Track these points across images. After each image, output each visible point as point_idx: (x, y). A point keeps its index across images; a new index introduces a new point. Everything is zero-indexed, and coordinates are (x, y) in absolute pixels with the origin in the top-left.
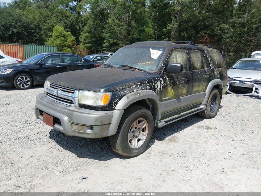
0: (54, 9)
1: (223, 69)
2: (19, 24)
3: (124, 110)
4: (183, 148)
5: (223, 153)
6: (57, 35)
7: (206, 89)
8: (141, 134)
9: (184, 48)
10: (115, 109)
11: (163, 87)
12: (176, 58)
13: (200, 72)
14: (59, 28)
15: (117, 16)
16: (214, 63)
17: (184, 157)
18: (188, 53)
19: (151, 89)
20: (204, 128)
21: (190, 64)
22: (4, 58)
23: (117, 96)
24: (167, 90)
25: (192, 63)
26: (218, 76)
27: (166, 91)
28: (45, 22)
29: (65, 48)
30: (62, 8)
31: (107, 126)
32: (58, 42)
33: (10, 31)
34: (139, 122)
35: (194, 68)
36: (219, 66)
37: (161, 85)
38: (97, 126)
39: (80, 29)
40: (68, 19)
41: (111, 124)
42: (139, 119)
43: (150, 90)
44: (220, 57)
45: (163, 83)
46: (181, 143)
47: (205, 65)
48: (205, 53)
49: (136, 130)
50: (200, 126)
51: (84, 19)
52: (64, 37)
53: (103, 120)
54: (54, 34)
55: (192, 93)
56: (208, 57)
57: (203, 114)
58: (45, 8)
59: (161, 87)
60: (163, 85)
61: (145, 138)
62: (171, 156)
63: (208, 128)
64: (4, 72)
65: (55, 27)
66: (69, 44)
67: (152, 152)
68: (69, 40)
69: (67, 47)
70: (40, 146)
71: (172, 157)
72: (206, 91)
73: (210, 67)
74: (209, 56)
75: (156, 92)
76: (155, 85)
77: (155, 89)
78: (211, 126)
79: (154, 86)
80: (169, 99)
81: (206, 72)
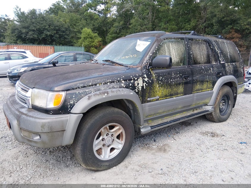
0: (84, 13)
1: (238, 64)
2: (51, 28)
3: (82, 114)
4: (171, 161)
5: (222, 172)
6: (85, 36)
7: (213, 88)
8: (115, 141)
9: (182, 39)
10: (71, 112)
11: (147, 85)
12: (169, 50)
13: (204, 67)
14: (87, 30)
15: (140, 16)
16: (225, 56)
17: (166, 175)
18: (187, 44)
19: (127, 87)
20: (209, 135)
21: (189, 58)
22: (28, 57)
23: (74, 97)
24: (154, 89)
25: (193, 56)
26: (230, 72)
27: (151, 89)
28: (75, 25)
29: (92, 49)
30: (91, 11)
31: (59, 133)
32: (87, 43)
33: (44, 34)
34: (112, 127)
35: (196, 62)
36: (233, 60)
37: (143, 83)
38: (45, 134)
39: (107, 30)
40: (96, 22)
41: (65, 130)
42: (110, 124)
43: (126, 89)
44: (235, 49)
45: (146, 79)
46: (171, 153)
47: (212, 59)
48: (212, 44)
49: (107, 137)
50: (204, 132)
51: (110, 21)
52: (91, 38)
53: (52, 126)
54: (82, 36)
55: (192, 93)
56: (216, 49)
57: (211, 116)
58: (76, 12)
59: (144, 85)
60: (146, 82)
61: (121, 146)
62: (151, 172)
63: (213, 135)
64: (19, 70)
65: (84, 29)
66: (96, 44)
67: (130, 164)
68: (96, 41)
69: (94, 47)
70: (10, 148)
71: (153, 173)
72: (213, 90)
73: (220, 61)
74: (219, 48)
75: (135, 91)
76: (134, 82)
77: (133, 88)
78: (218, 132)
79: (133, 84)
80: (158, 100)
81: (213, 67)
